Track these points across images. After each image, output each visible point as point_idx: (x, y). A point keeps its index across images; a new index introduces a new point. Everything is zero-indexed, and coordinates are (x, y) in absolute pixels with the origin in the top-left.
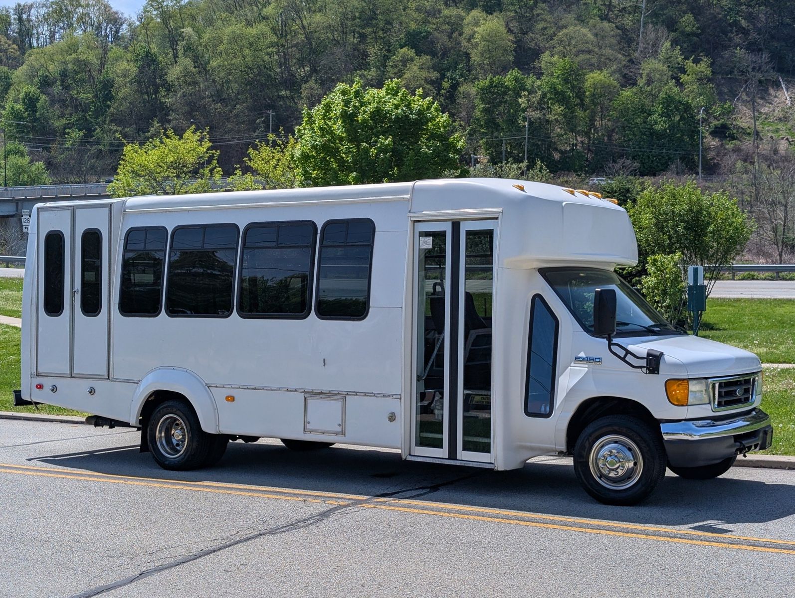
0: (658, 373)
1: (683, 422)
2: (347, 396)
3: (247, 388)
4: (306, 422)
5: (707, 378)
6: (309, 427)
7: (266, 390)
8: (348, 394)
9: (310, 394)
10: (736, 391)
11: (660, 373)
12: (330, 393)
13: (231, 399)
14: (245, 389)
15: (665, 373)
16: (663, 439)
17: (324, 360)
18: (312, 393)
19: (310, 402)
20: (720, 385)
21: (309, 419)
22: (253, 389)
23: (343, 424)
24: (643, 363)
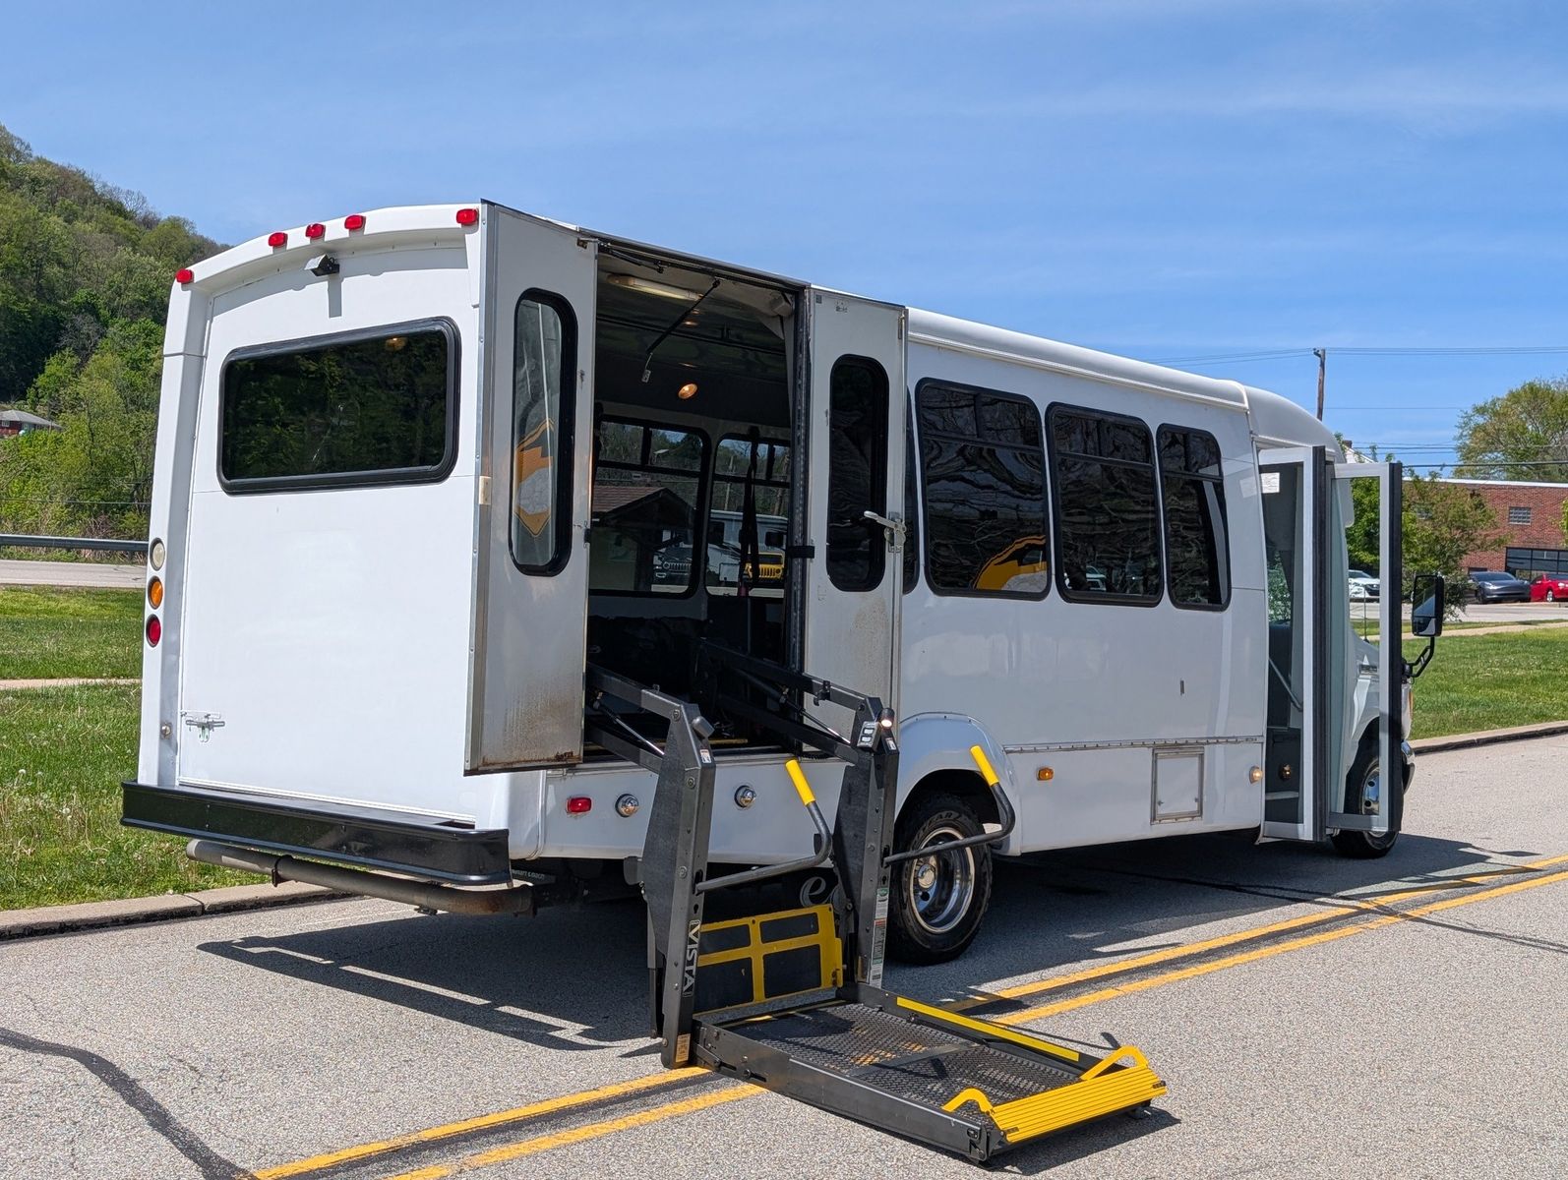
2: (1206, 747)
3: (1073, 749)
4: (1155, 803)
6: (1161, 811)
7: (1103, 748)
8: (1208, 743)
9: (1162, 749)
12: (1187, 743)
13: (1043, 774)
14: (1068, 750)
17: (1182, 683)
18: (1165, 746)
19: (1159, 762)
21: (1160, 796)
22: (1081, 749)
23: (1200, 800)
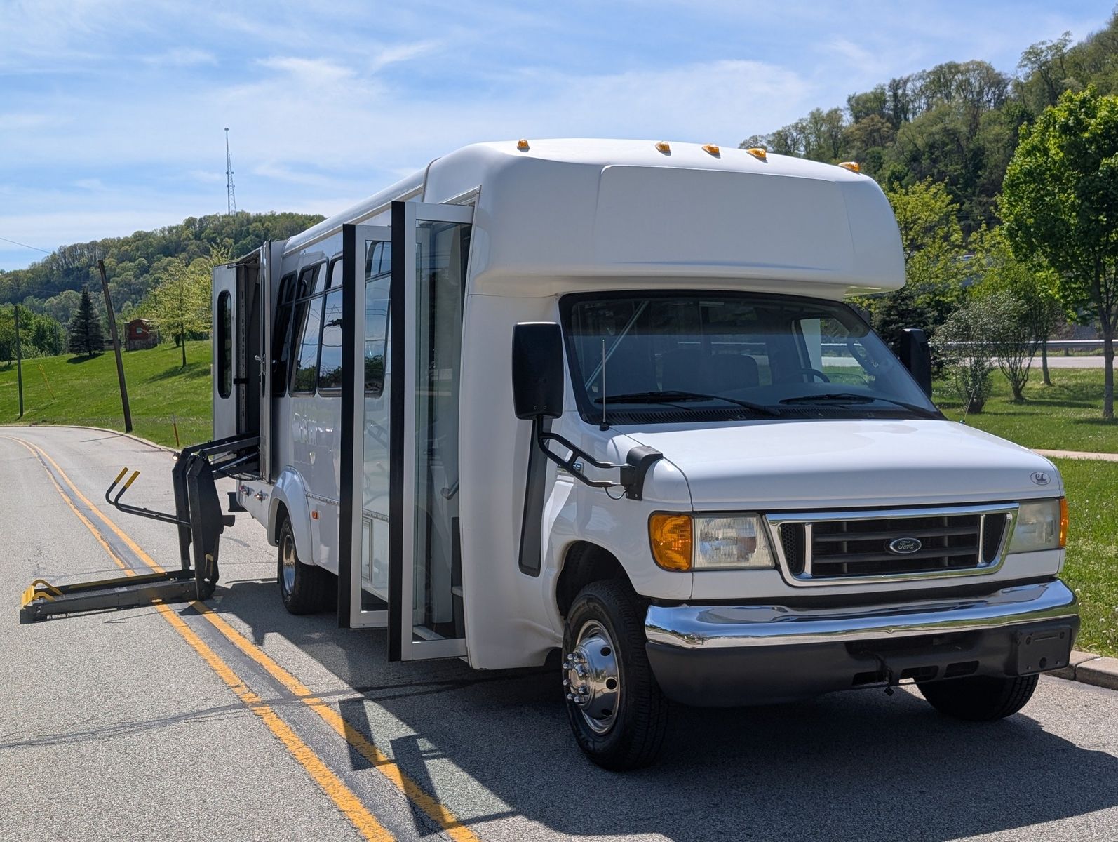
0: (640, 498)
1: (685, 606)
2: (373, 520)
3: (323, 501)
5: (762, 513)
8: (374, 517)
10: (889, 542)
11: (644, 497)
13: (314, 515)
15: (654, 499)
16: (646, 640)
20: (819, 528)
22: (326, 502)
23: (370, 565)
24: (613, 477)
